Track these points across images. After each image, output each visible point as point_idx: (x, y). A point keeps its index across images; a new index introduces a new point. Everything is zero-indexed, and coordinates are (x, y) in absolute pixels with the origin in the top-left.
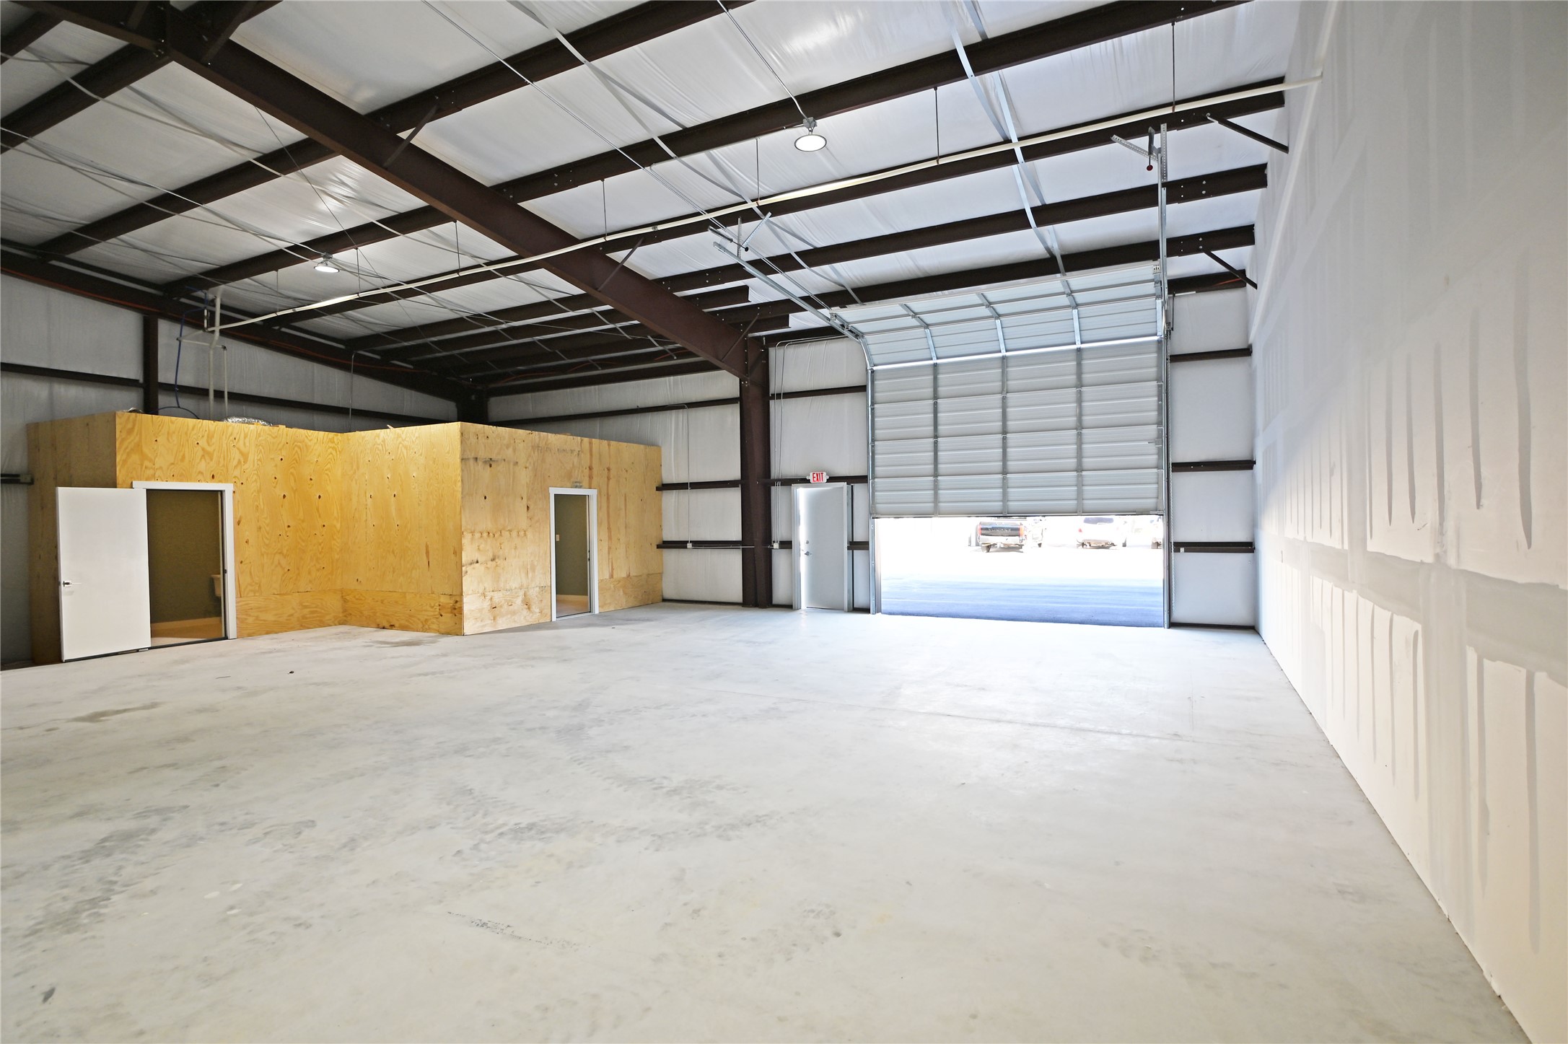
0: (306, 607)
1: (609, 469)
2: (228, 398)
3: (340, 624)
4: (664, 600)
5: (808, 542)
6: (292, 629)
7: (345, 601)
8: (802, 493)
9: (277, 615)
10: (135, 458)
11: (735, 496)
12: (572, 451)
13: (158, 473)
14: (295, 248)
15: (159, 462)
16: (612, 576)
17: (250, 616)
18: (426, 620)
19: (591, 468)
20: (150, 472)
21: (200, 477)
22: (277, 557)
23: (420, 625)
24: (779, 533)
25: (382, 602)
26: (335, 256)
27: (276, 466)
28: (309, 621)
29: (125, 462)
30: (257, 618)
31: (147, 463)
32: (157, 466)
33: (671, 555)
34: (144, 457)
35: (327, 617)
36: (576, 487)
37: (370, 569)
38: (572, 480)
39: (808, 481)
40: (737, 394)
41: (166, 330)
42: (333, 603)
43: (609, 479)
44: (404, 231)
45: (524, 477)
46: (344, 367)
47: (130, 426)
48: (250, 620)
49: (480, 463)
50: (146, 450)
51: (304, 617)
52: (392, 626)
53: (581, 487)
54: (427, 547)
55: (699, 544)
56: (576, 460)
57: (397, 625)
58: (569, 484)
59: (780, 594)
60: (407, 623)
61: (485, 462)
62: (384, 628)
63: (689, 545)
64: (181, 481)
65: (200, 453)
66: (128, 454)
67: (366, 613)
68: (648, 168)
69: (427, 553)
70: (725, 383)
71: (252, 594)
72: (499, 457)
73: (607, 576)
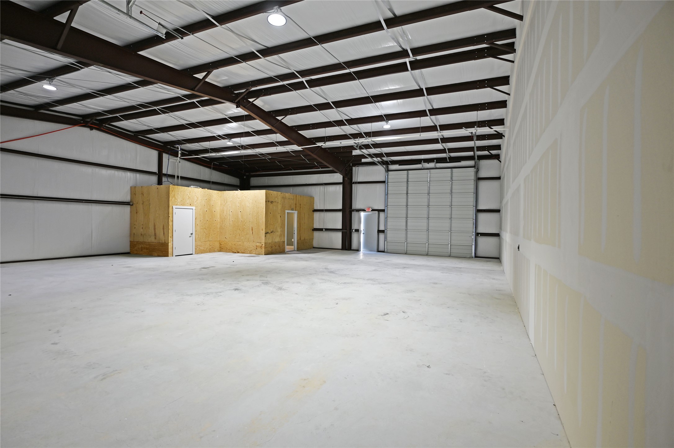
0: (211, 246)
1: (300, 205)
2: (180, 178)
3: (219, 252)
4: (314, 248)
5: (363, 230)
6: (207, 252)
7: (221, 244)
8: (362, 214)
9: (204, 248)
10: (174, 199)
11: (340, 214)
12: (292, 199)
13: (178, 203)
14: (219, 136)
15: (179, 200)
16: (300, 239)
17: (197, 247)
18: (251, 250)
19: (296, 204)
20: (176, 203)
21: (188, 205)
22: (205, 230)
23: (249, 252)
24: (354, 227)
25: (235, 245)
26: (232, 139)
27: (205, 201)
28: (211, 250)
29: (171, 200)
30: (199, 248)
31: (176, 200)
32: (178, 201)
33: (316, 234)
34: (175, 199)
35: (216, 249)
36: (292, 210)
37: (230, 234)
38: (291, 208)
39: (365, 210)
40: (341, 181)
41: (165, 156)
42: (217, 245)
43: (300, 208)
44: (258, 135)
45: (280, 207)
46: (209, 167)
47: (173, 189)
48: (198, 249)
49: (270, 202)
50: (176, 196)
51: (210, 249)
52: (238, 252)
53: (293, 210)
54: (252, 228)
55: (327, 230)
56: (292, 201)
57: (240, 252)
58: (290, 209)
59: (354, 245)
60: (244, 251)
61: (271, 202)
62: (235, 253)
63: (324, 230)
64: (183, 206)
65: (188, 197)
66: (172, 198)
67: (228, 248)
68: (339, 127)
69: (252, 230)
70: (338, 177)
71: (198, 241)
72: (274, 201)
73: (299, 239)
